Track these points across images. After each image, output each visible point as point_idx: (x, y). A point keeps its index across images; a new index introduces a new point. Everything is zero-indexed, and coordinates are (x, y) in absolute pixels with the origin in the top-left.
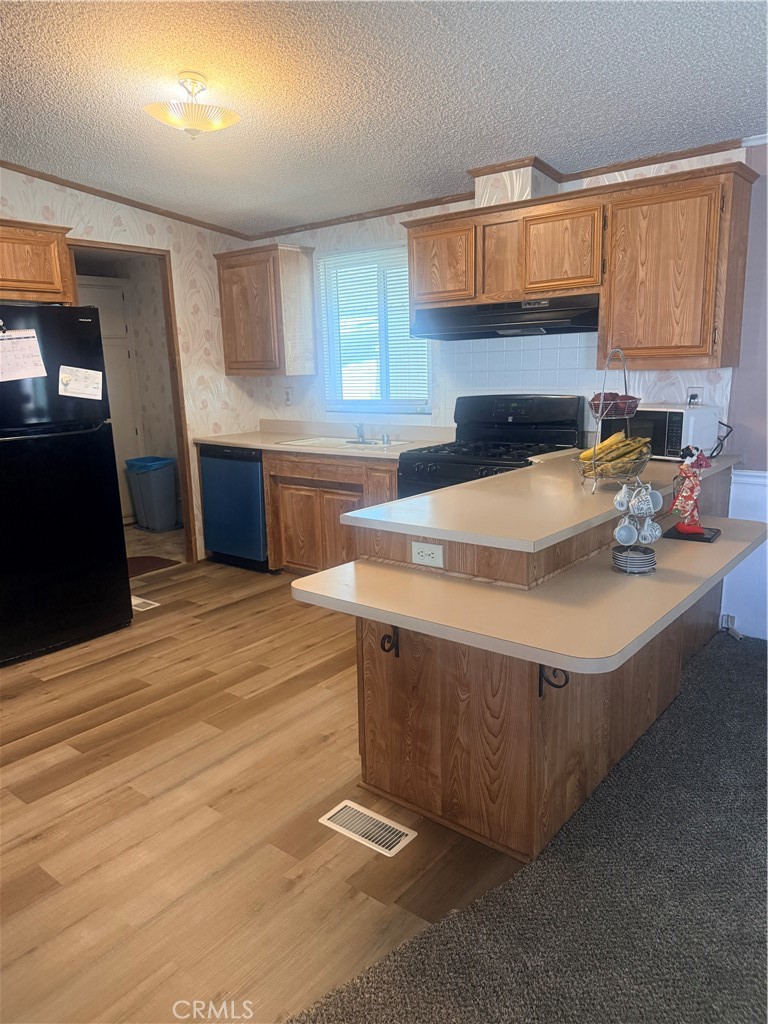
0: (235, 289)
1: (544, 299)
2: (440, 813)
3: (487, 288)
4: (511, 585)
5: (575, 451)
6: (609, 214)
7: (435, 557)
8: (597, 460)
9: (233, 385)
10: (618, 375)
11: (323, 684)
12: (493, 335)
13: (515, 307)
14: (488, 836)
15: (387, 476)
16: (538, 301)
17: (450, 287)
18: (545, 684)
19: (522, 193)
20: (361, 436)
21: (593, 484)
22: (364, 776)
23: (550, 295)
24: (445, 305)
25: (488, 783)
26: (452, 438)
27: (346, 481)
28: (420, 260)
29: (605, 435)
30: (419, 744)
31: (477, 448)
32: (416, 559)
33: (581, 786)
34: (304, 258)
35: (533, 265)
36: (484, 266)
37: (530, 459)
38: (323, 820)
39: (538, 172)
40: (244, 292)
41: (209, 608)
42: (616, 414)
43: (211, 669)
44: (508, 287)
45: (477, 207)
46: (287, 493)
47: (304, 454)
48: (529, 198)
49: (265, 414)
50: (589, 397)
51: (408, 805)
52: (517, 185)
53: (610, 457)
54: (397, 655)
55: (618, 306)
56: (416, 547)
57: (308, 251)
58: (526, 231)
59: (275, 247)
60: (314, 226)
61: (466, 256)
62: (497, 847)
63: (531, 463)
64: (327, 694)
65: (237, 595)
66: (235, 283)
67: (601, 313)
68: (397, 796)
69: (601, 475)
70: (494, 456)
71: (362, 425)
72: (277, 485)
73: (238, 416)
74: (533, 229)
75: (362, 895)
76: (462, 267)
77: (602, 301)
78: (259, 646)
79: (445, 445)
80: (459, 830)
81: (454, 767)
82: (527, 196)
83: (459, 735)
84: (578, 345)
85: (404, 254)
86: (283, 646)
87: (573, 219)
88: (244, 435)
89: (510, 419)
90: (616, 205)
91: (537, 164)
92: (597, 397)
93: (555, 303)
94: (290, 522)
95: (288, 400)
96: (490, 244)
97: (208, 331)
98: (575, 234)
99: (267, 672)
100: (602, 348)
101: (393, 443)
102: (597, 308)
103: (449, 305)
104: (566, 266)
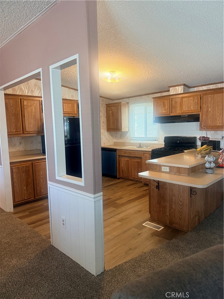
0: (110, 112)
1: (186, 115)
2: (168, 224)
3: (172, 112)
4: (184, 175)
5: (195, 149)
6: (202, 96)
7: (167, 170)
8: (201, 151)
9: (108, 134)
10: (204, 132)
11: (137, 201)
12: (174, 122)
13: (180, 116)
14: (179, 228)
15: (148, 155)
16: (184, 115)
17: (164, 112)
18: (191, 194)
19: (181, 91)
20: (140, 146)
21: (200, 156)
22: (151, 217)
23: (188, 114)
24: (162, 116)
25: (179, 216)
26: (163, 146)
27: (138, 156)
28: (156, 105)
29: (202, 145)
30: (164, 209)
31: (170, 148)
32: (163, 170)
33: (199, 219)
34: (127, 105)
35: (184, 107)
36: (172, 107)
37: (184, 151)
38: (144, 224)
39: (185, 87)
40: (112, 113)
41: (105, 186)
42: (205, 141)
43: (111, 197)
44: (178, 112)
45: (170, 94)
46: (122, 159)
47: (127, 150)
48: (183, 92)
49: (115, 140)
50: (198, 137)
51: (161, 223)
52: (180, 90)
53: (204, 150)
54: (159, 190)
55: (204, 117)
56: (163, 167)
57: (128, 103)
58: (182, 100)
59: (121, 103)
60: (129, 97)
61: (168, 105)
62: (181, 230)
63: (184, 152)
64: (138, 203)
65: (111, 183)
66: (110, 110)
67: (200, 118)
68: (158, 221)
69: (202, 154)
70: (175, 150)
71: (141, 143)
72: (120, 157)
73: (109, 141)
74: (184, 99)
75: (155, 236)
76: (166, 107)
77: (200, 115)
78: (120, 194)
79: (162, 148)
80: (173, 227)
81: (172, 213)
82: (182, 92)
83: (173, 206)
84: (194, 125)
85: (152, 104)
86: (125, 194)
87: (193, 97)
88: (110, 145)
89: (178, 142)
90: (204, 95)
91: (184, 85)
92: (200, 137)
93: (189, 116)
94: (123, 166)
95: (121, 137)
96: (173, 102)
97: (103, 122)
98: (194, 101)
99: (123, 199)
100: (201, 126)
101: (148, 147)
102: (199, 117)
103: (163, 116)
104: (192, 108)
